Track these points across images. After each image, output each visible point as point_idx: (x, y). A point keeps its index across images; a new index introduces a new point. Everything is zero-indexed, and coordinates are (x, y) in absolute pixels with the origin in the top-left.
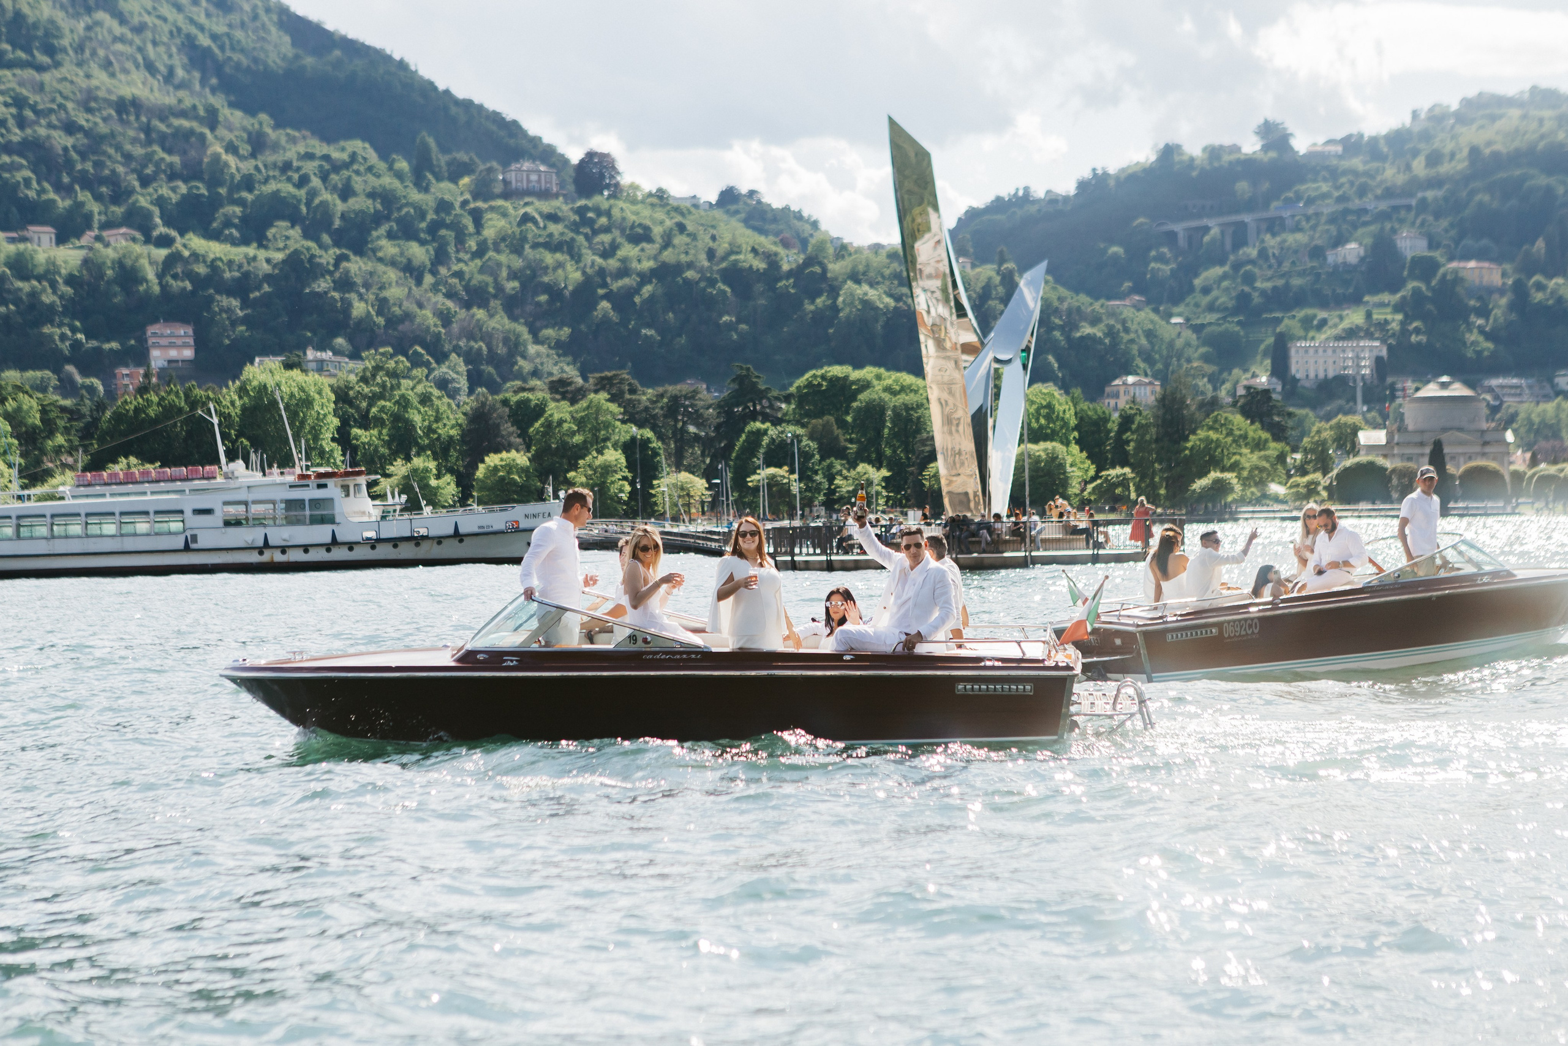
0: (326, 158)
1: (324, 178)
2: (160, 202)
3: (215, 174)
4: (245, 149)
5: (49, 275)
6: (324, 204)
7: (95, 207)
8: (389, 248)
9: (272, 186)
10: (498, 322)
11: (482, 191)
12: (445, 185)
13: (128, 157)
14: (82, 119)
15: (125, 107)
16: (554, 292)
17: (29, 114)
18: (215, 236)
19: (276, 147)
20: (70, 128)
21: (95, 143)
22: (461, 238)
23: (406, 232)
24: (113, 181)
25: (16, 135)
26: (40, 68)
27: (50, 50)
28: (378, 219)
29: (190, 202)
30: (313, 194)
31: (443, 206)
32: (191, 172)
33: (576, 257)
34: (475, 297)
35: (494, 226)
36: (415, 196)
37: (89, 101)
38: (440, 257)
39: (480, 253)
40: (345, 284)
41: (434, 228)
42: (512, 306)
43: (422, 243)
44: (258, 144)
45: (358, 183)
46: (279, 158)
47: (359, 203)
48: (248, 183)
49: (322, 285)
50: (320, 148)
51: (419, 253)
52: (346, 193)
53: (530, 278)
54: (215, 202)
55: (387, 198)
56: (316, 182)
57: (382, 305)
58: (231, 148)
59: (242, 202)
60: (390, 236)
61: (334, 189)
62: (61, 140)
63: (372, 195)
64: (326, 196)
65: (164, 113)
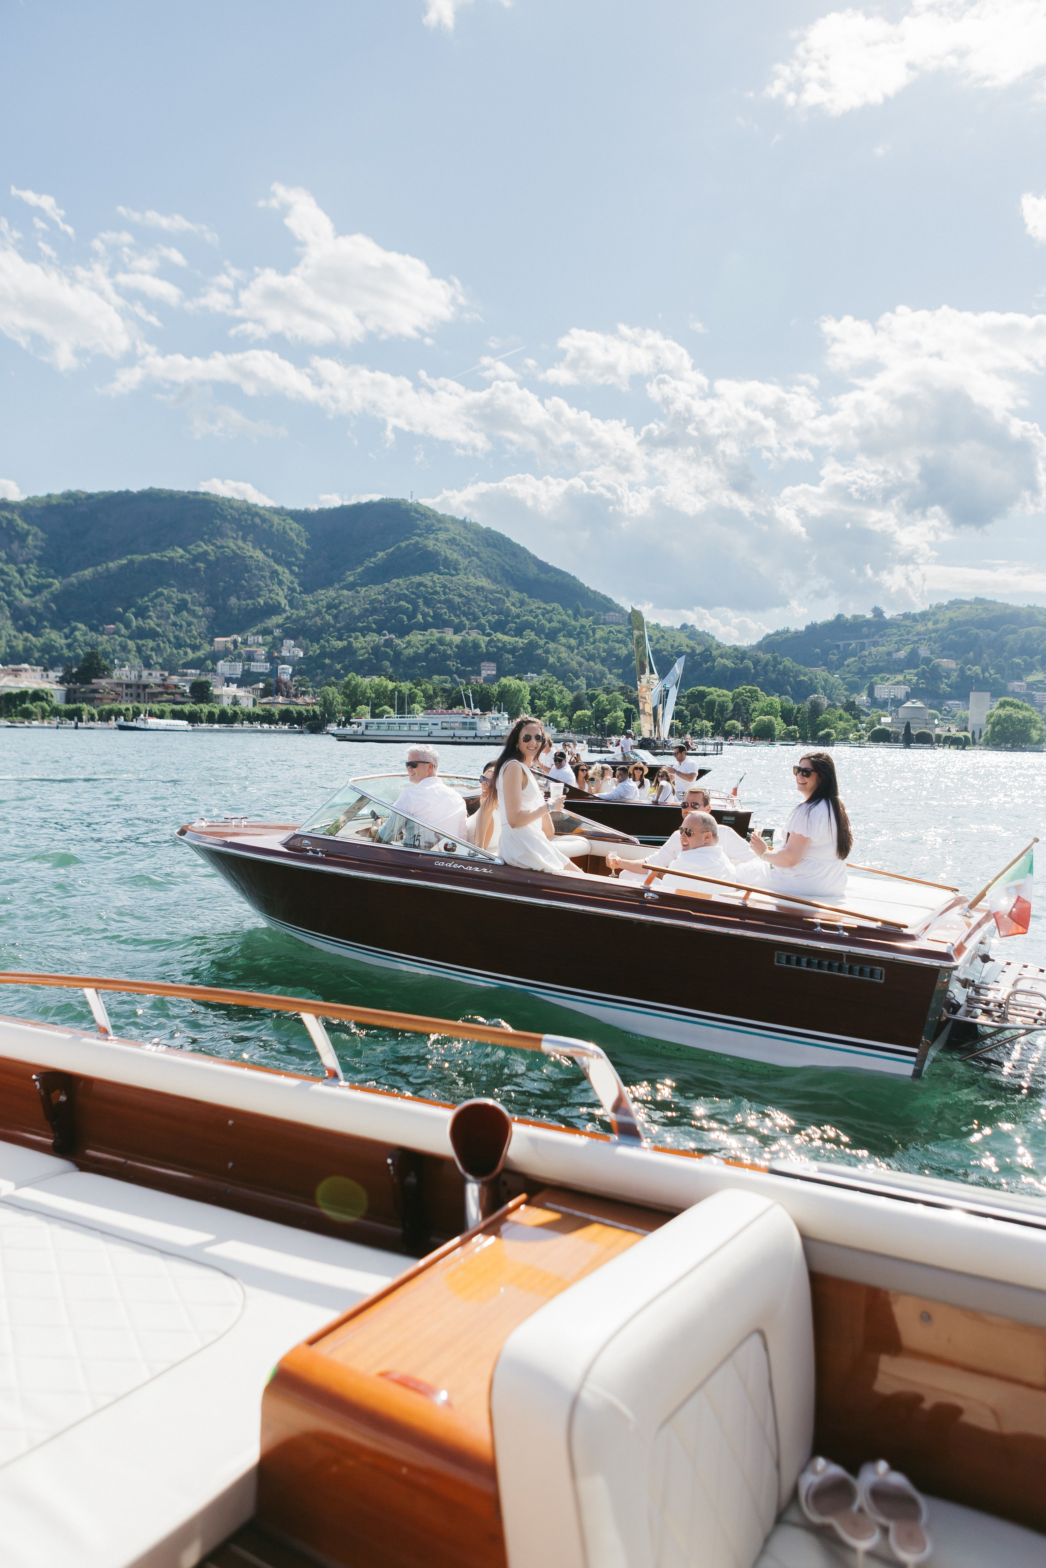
0: (544, 609)
1: (543, 615)
2: (489, 621)
3: (507, 613)
4: (518, 605)
5: (450, 644)
6: (543, 624)
7: (467, 623)
8: (563, 640)
9: (526, 618)
10: (598, 667)
11: (596, 622)
12: (584, 619)
13: (479, 606)
14: (465, 593)
15: (479, 589)
16: (618, 657)
17: (447, 590)
18: (506, 633)
19: (528, 604)
20: (461, 596)
21: (468, 601)
22: (588, 638)
23: (570, 635)
24: (473, 614)
25: (443, 598)
26: (452, 575)
27: (456, 569)
28: (560, 630)
29: (499, 622)
30: (539, 621)
31: (583, 627)
32: (500, 612)
33: (626, 645)
34: (591, 658)
35: (599, 634)
36: (573, 623)
37: (467, 587)
38: (580, 644)
39: (594, 643)
40: (547, 652)
41: (579, 634)
42: (603, 661)
43: (575, 639)
44: (522, 603)
45: (555, 618)
46: (529, 608)
47: (554, 624)
48: (518, 616)
49: (540, 651)
50: (543, 605)
51: (573, 642)
52: (550, 621)
53: (610, 652)
54: (507, 622)
55: (564, 623)
56: (541, 617)
57: (559, 659)
58: (513, 604)
59: (515, 623)
60: (564, 636)
61: (546, 620)
62: (457, 600)
63: (558, 622)
64: (543, 621)
65: (492, 592)
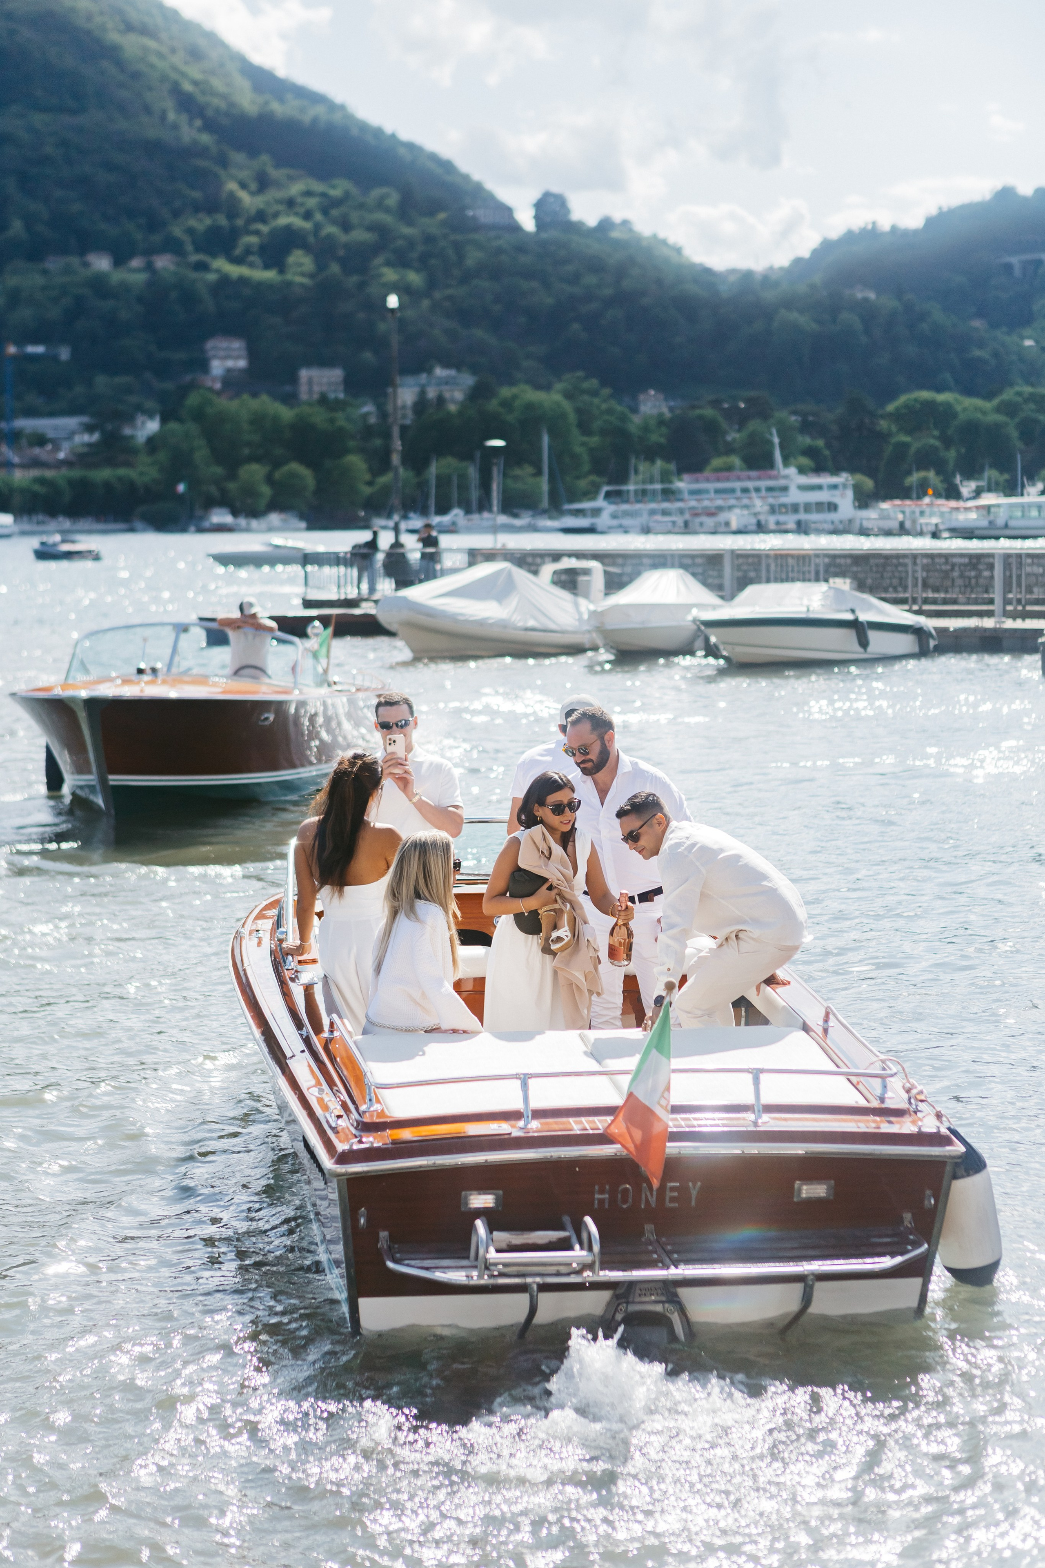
0: (324, 195)
1: (325, 211)
2: (190, 231)
3: (232, 208)
4: (253, 186)
5: (116, 293)
6: (329, 236)
7: (138, 236)
8: (392, 276)
9: (283, 221)
11: (456, 226)
12: (428, 219)
13: (160, 192)
14: (118, 159)
17: (74, 154)
18: (238, 261)
19: (278, 185)
20: (110, 166)
21: (131, 180)
22: (447, 267)
23: (402, 261)
24: (150, 213)
25: (67, 172)
28: (375, 249)
29: (214, 232)
30: (318, 227)
31: (429, 238)
32: (213, 206)
36: (407, 231)
38: (434, 283)
41: (424, 258)
43: (416, 270)
44: (263, 183)
45: (355, 217)
46: (280, 194)
47: (359, 235)
48: (261, 216)
49: (350, 306)
50: (318, 187)
51: (415, 279)
52: (346, 227)
54: (234, 234)
55: (383, 231)
56: (319, 217)
58: (243, 186)
59: (257, 233)
60: (390, 264)
61: (334, 222)
62: (103, 177)
63: (370, 228)
64: (331, 229)
